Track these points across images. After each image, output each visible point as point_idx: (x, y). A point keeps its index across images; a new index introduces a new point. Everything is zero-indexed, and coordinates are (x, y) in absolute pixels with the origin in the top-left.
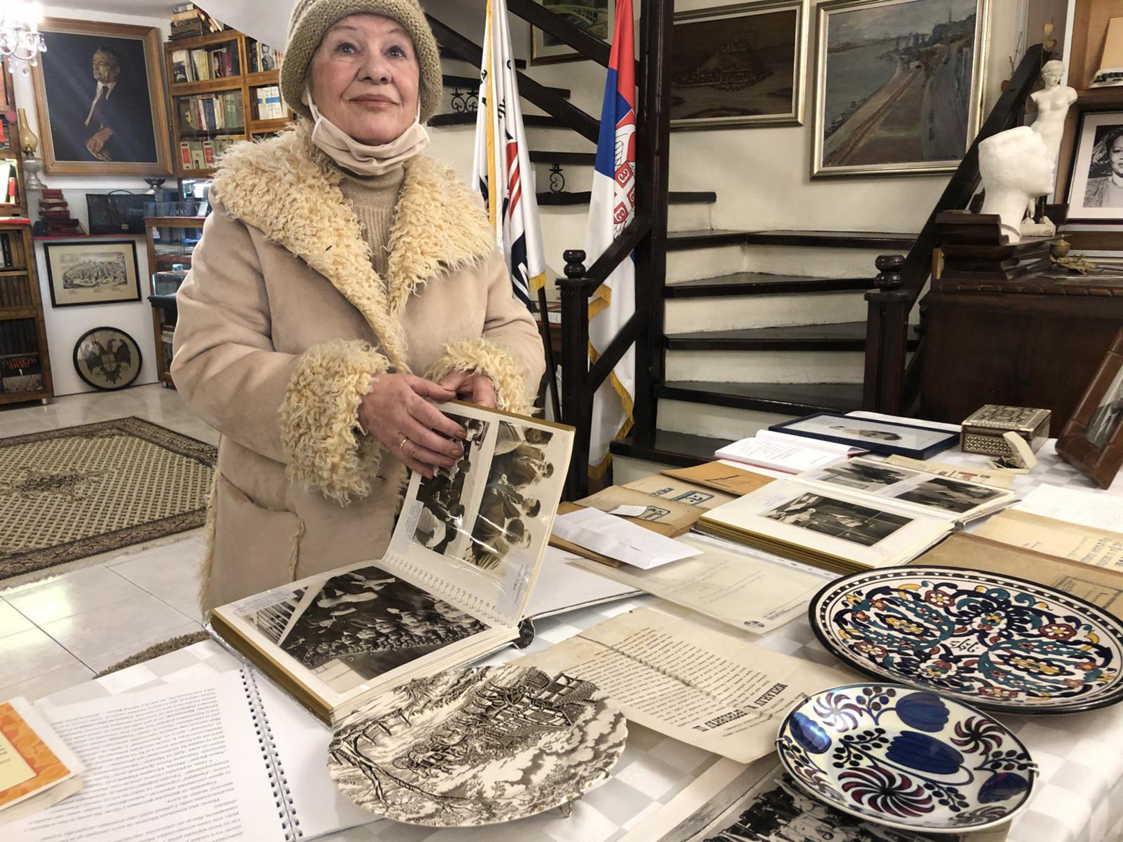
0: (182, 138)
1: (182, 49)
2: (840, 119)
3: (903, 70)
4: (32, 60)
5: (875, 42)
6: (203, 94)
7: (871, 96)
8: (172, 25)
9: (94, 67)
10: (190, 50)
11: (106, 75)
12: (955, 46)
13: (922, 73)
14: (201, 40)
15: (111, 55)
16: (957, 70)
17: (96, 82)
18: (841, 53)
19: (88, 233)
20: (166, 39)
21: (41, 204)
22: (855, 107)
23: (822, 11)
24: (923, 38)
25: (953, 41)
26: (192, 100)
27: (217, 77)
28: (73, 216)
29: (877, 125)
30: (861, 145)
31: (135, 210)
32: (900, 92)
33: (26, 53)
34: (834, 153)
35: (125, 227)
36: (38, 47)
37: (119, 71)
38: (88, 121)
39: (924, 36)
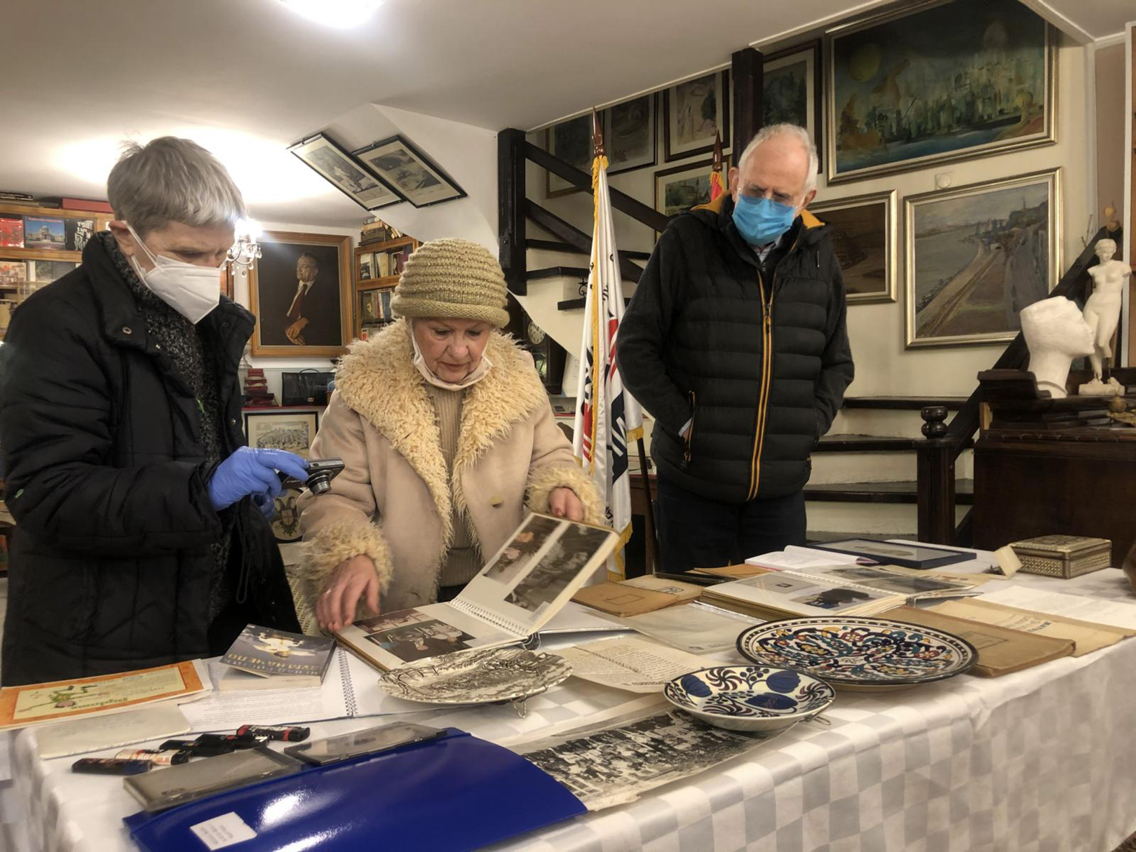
0: (363, 325)
1: (368, 253)
2: (929, 295)
3: (985, 251)
4: (250, 265)
5: (957, 228)
6: (382, 288)
7: (956, 275)
8: (362, 234)
9: (298, 269)
10: (375, 253)
11: (307, 274)
12: (1031, 230)
13: (1002, 254)
14: (385, 245)
15: (312, 259)
16: (1034, 250)
17: (299, 281)
18: (927, 238)
19: (280, 405)
20: (356, 245)
21: (246, 381)
22: (943, 284)
23: (908, 203)
24: (1001, 224)
25: (1028, 225)
26: (373, 294)
27: (395, 274)
28: (270, 391)
29: (964, 299)
30: (950, 317)
31: (320, 386)
32: (983, 271)
33: (245, 259)
34: (925, 326)
35: (311, 400)
36: (255, 255)
37: (317, 272)
38: (289, 312)
39: (1001, 221)
